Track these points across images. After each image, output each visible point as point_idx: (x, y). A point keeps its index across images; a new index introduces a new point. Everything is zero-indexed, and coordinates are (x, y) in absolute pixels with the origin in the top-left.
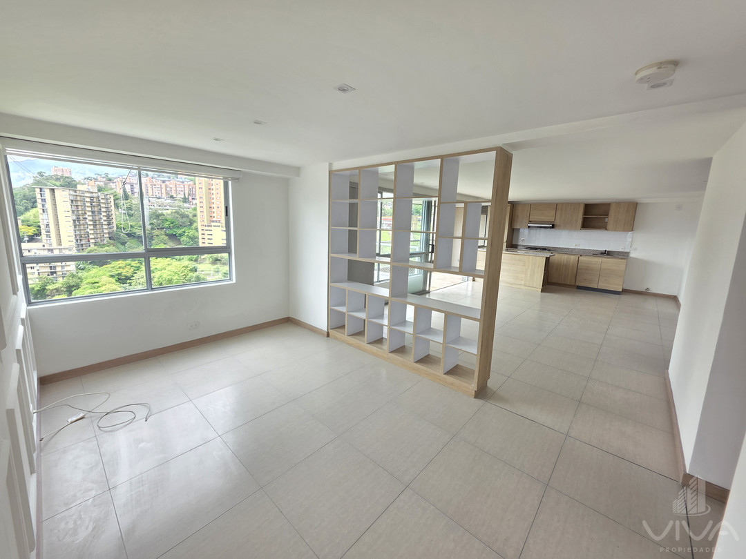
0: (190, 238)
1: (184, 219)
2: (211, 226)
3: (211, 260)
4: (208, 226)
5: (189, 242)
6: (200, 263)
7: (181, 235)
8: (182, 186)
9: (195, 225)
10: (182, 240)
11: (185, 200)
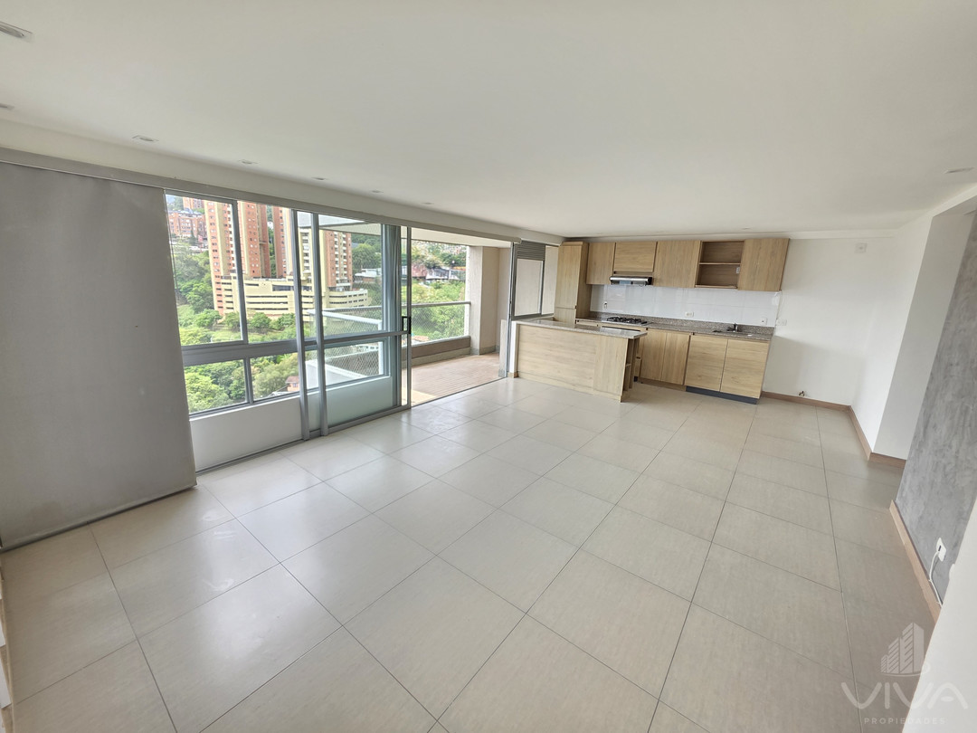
0: (201, 295)
1: (191, 268)
2: (230, 278)
3: (231, 325)
4: (226, 278)
5: (199, 300)
6: (215, 330)
7: (187, 291)
8: (188, 221)
9: (206, 276)
10: (188, 296)
11: (193, 241)
